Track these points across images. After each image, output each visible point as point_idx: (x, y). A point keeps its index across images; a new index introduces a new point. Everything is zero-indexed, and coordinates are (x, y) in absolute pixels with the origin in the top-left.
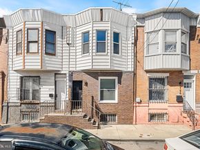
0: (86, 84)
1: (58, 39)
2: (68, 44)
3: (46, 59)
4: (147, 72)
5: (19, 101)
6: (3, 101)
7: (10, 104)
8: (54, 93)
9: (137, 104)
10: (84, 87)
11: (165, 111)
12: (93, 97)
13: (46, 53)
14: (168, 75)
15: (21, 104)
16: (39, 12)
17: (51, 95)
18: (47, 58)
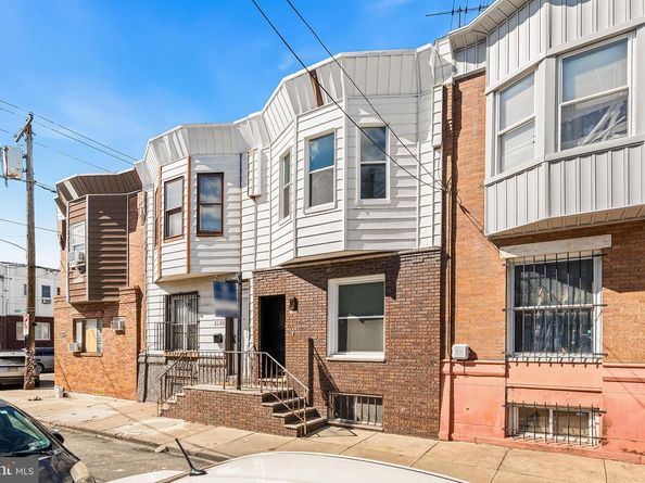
0: (295, 303)
1: (231, 189)
2: (253, 197)
3: (200, 247)
4: (501, 241)
5: (162, 352)
6: (138, 352)
7: (150, 360)
8: (223, 332)
9: (458, 368)
10: (289, 312)
11: (586, 402)
12: (311, 341)
13: (200, 233)
14: (604, 242)
15: (168, 358)
16: (180, 134)
17: (218, 339)
18: (201, 244)
